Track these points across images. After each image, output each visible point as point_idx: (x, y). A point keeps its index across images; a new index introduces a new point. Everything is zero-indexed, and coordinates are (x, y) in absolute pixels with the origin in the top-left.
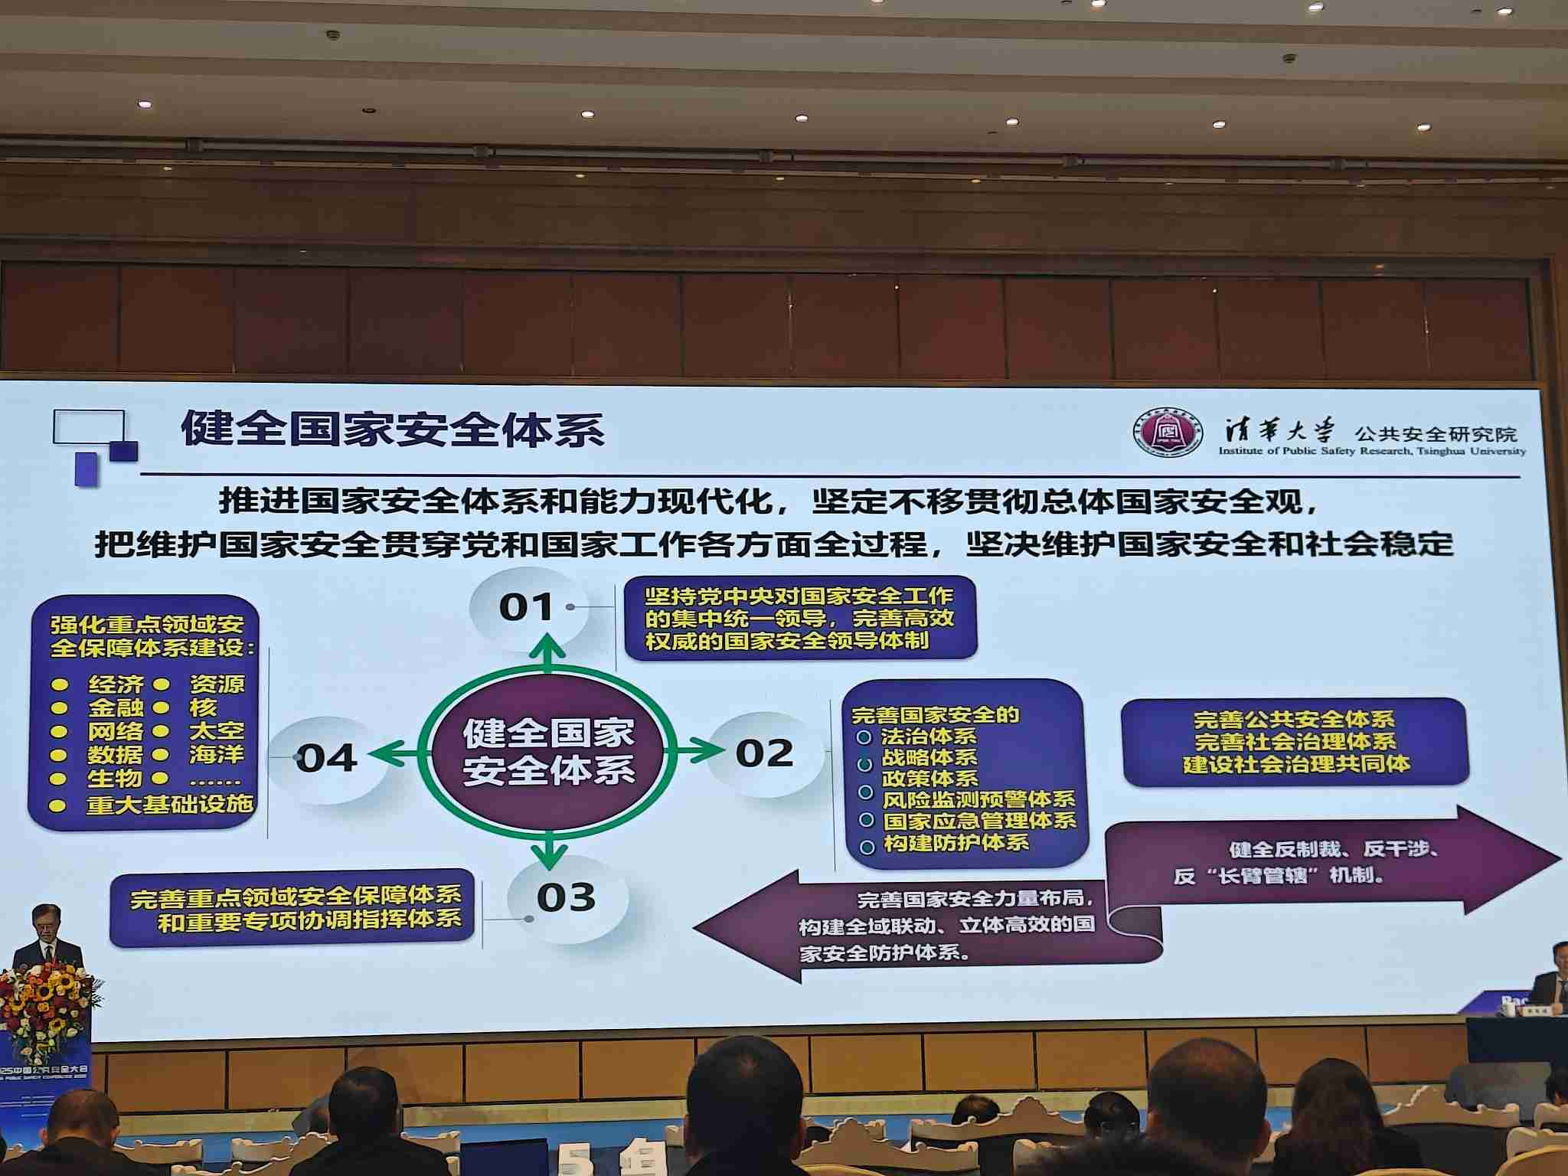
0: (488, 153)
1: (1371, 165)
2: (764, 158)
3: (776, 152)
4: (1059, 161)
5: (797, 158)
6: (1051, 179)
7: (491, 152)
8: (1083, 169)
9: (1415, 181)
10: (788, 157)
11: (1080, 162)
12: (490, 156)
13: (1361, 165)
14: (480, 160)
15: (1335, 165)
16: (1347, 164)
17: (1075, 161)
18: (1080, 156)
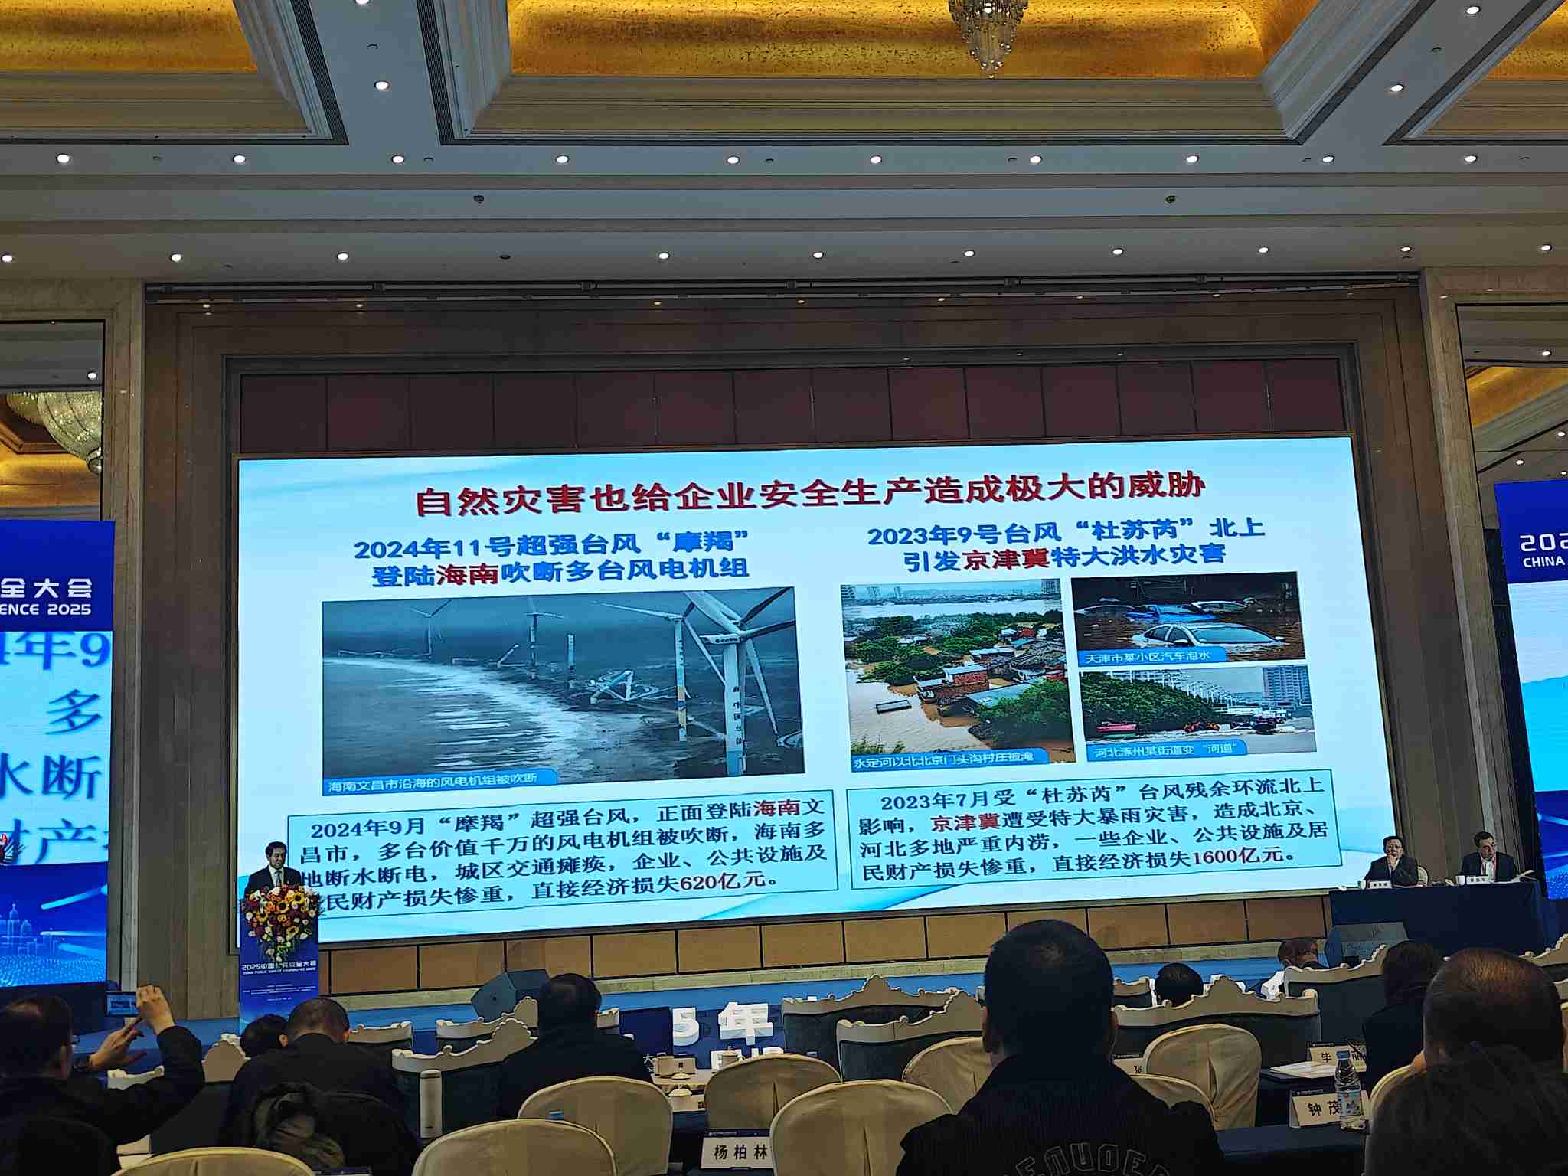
0: (590, 287)
1: (1225, 279)
2: (790, 285)
3: (799, 281)
4: (1002, 282)
5: (814, 285)
6: (997, 295)
7: (593, 286)
8: (1021, 288)
9: (1257, 290)
10: (808, 285)
11: (1017, 282)
12: (594, 289)
13: (1219, 279)
14: (586, 292)
15: (1200, 280)
16: (1207, 279)
17: (1015, 283)
18: (1017, 278)
